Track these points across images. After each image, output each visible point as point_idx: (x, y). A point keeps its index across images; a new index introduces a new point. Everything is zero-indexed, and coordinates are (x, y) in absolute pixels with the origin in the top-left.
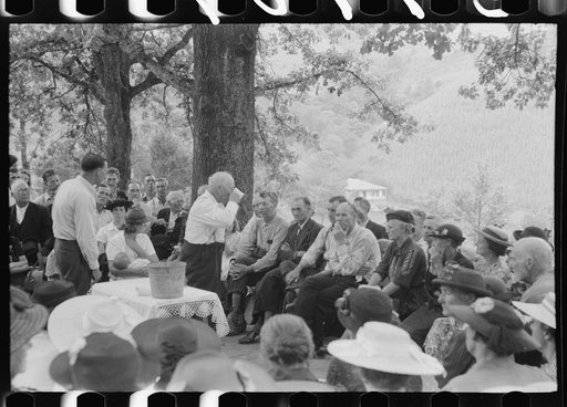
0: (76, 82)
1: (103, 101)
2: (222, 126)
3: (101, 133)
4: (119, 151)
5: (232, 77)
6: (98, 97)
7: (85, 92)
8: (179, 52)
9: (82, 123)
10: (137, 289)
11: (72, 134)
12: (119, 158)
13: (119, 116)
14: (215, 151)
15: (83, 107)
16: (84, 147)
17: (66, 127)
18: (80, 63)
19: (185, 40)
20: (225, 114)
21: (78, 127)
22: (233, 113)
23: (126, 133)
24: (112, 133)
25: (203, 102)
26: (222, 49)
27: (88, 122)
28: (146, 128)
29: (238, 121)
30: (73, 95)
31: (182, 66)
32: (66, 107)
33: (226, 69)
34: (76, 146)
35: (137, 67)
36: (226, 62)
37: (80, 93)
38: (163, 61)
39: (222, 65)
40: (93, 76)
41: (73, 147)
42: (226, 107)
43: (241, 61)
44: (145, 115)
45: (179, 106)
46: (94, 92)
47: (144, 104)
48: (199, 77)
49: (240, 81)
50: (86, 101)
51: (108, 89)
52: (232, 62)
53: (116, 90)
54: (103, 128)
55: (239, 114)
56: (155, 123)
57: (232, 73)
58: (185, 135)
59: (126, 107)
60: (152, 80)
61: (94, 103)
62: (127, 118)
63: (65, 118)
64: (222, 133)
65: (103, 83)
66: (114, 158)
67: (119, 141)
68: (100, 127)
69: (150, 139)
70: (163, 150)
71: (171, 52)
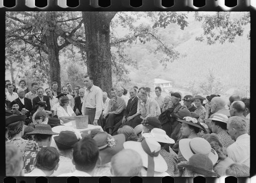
0: (35, 46)
1: (47, 53)
2: (98, 62)
3: (47, 65)
4: (55, 73)
6: (45, 51)
7: (39, 49)
8: (78, 30)
9: (39, 62)
11: (35, 67)
12: (56, 77)
13: (54, 59)
14: (96, 72)
15: (38, 55)
16: (40, 72)
17: (32, 64)
18: (36, 37)
19: (80, 25)
20: (99, 57)
21: (37, 64)
22: (102, 57)
23: (58, 66)
24: (52, 66)
25: (90, 53)
26: (96, 32)
27: (41, 61)
28: (65, 63)
29: (104, 60)
30: (34, 50)
31: (79, 36)
32: (31, 55)
34: (37, 71)
36: (98, 36)
37: (36, 49)
38: (71, 35)
39: (97, 38)
40: (42, 42)
41: (35, 72)
42: (99, 55)
43: (104, 36)
44: (65, 55)
45: (79, 52)
46: (43, 49)
47: (64, 51)
49: (104, 44)
50: (39, 53)
51: (49, 48)
52: (100, 36)
53: (53, 48)
54: (48, 63)
55: (105, 57)
56: (68, 60)
57: (101, 41)
58: (82, 64)
59: (57, 55)
60: (67, 43)
61: (43, 53)
62: (58, 60)
63: (31, 60)
64: (98, 65)
65: (47, 45)
66: (53, 77)
67: (55, 69)
68: (46, 63)
69: (67, 68)
70: (72, 72)
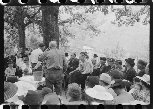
0: (9, 23)
1: (17, 28)
2: (50, 34)
3: (17, 36)
4: (22, 41)
5: (52, 21)
8: (37, 14)
9: (12, 34)
10: (31, 79)
11: (9, 37)
12: (22, 43)
13: (22, 32)
15: (12, 29)
16: (12, 40)
17: (7, 35)
18: (10, 18)
19: (39, 11)
20: (51, 31)
21: (10, 35)
22: (53, 31)
23: (24, 37)
24: (20, 36)
25: (45, 28)
26: (49, 14)
28: (29, 35)
29: (54, 33)
30: (9, 26)
31: (38, 18)
32: (7, 29)
33: (51, 19)
35: (26, 18)
36: (51, 17)
37: (11, 26)
38: (33, 17)
39: (50, 18)
40: (14, 21)
41: (9, 40)
42: (51, 29)
43: (55, 17)
44: (29, 30)
45: (38, 28)
46: (15, 26)
47: (28, 27)
48: (44, 21)
49: (55, 22)
51: (18, 25)
52: (52, 17)
53: (21, 25)
54: (17, 35)
55: (55, 31)
56: (31, 33)
57: (52, 20)
58: (40, 36)
59: (23, 29)
60: (30, 22)
61: (14, 28)
62: (24, 33)
63: (7, 32)
64: (50, 37)
65: (17, 23)
66: (21, 43)
67: (22, 39)
69: (30, 38)
70: (33, 41)
71: (35, 14)
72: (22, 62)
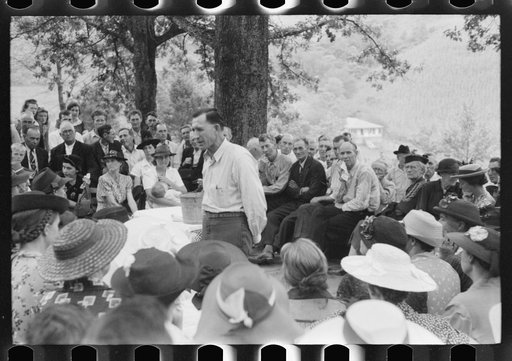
0: (107, 33)
1: (131, 49)
2: (240, 73)
3: (129, 77)
4: (146, 94)
5: (249, 30)
6: (126, 46)
7: (115, 41)
9: (111, 68)
10: (172, 216)
11: (102, 78)
12: (146, 101)
13: (146, 63)
14: (234, 95)
15: (111, 54)
16: (113, 89)
17: (97, 71)
20: (242, 63)
21: (107, 72)
22: (249, 62)
23: (152, 79)
24: (139, 77)
25: (223, 52)
27: (117, 67)
29: (254, 68)
30: (103, 42)
32: (97, 54)
33: (243, 23)
34: (106, 88)
35: (161, 18)
37: (109, 42)
39: (240, 20)
40: (122, 28)
41: (102, 90)
42: (243, 57)
45: (197, 52)
46: (123, 41)
48: (220, 29)
49: (256, 33)
50: (115, 49)
51: (136, 39)
53: (143, 40)
54: (129, 72)
55: (255, 62)
57: (249, 27)
58: (201, 77)
59: (151, 55)
60: (174, 31)
61: (122, 49)
62: (152, 65)
63: (96, 63)
64: (240, 80)
65: (132, 32)
66: (141, 101)
67: (146, 86)
68: (128, 72)
69: (169, 85)
70: (180, 93)
72: (145, 162)
